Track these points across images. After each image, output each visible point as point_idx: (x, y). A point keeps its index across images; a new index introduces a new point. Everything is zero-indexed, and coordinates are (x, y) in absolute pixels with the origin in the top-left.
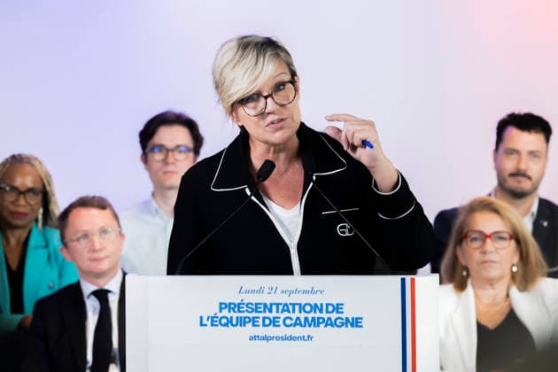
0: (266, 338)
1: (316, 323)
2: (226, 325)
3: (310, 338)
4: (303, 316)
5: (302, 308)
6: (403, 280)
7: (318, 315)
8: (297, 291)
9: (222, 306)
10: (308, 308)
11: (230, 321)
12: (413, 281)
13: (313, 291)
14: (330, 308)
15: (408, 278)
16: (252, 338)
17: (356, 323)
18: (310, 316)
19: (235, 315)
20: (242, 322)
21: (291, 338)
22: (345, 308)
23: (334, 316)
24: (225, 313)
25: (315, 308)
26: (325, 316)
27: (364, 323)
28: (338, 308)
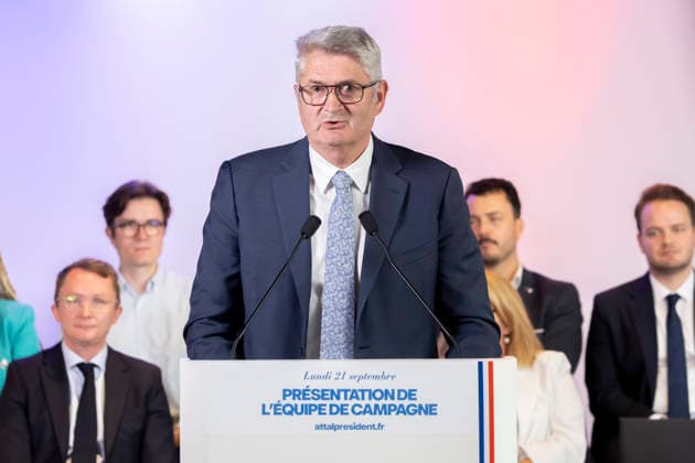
0: (334, 427)
1: (387, 410)
2: (290, 413)
3: (381, 426)
4: (373, 403)
5: (372, 395)
6: (480, 364)
7: (389, 401)
8: (366, 377)
9: (286, 393)
10: (378, 395)
11: (294, 409)
12: (491, 364)
13: (384, 377)
14: (403, 395)
15: (485, 361)
16: (318, 427)
17: (430, 410)
18: (381, 403)
19: (299, 403)
20: (307, 410)
21: (361, 427)
22: (418, 394)
23: (406, 403)
24: (289, 400)
25: (386, 394)
26: (397, 402)
27: (438, 410)
28: (410, 394)
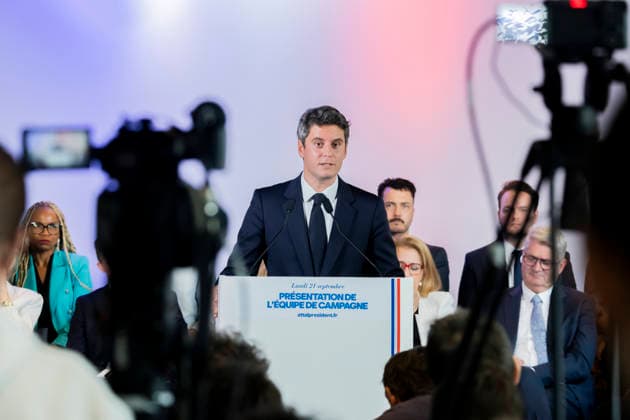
0: (309, 315)
1: (339, 306)
2: (283, 307)
3: (335, 315)
4: (331, 302)
5: (330, 297)
6: (393, 280)
7: (340, 301)
8: (327, 286)
9: (282, 295)
10: (334, 297)
11: (286, 305)
12: (399, 281)
13: (337, 287)
14: (348, 297)
15: (396, 279)
16: (299, 315)
17: (363, 306)
18: (335, 302)
19: (289, 301)
20: (293, 305)
21: (324, 315)
22: (357, 297)
23: (350, 302)
24: (283, 299)
25: (338, 297)
26: (345, 302)
27: (369, 306)
28: (352, 297)
